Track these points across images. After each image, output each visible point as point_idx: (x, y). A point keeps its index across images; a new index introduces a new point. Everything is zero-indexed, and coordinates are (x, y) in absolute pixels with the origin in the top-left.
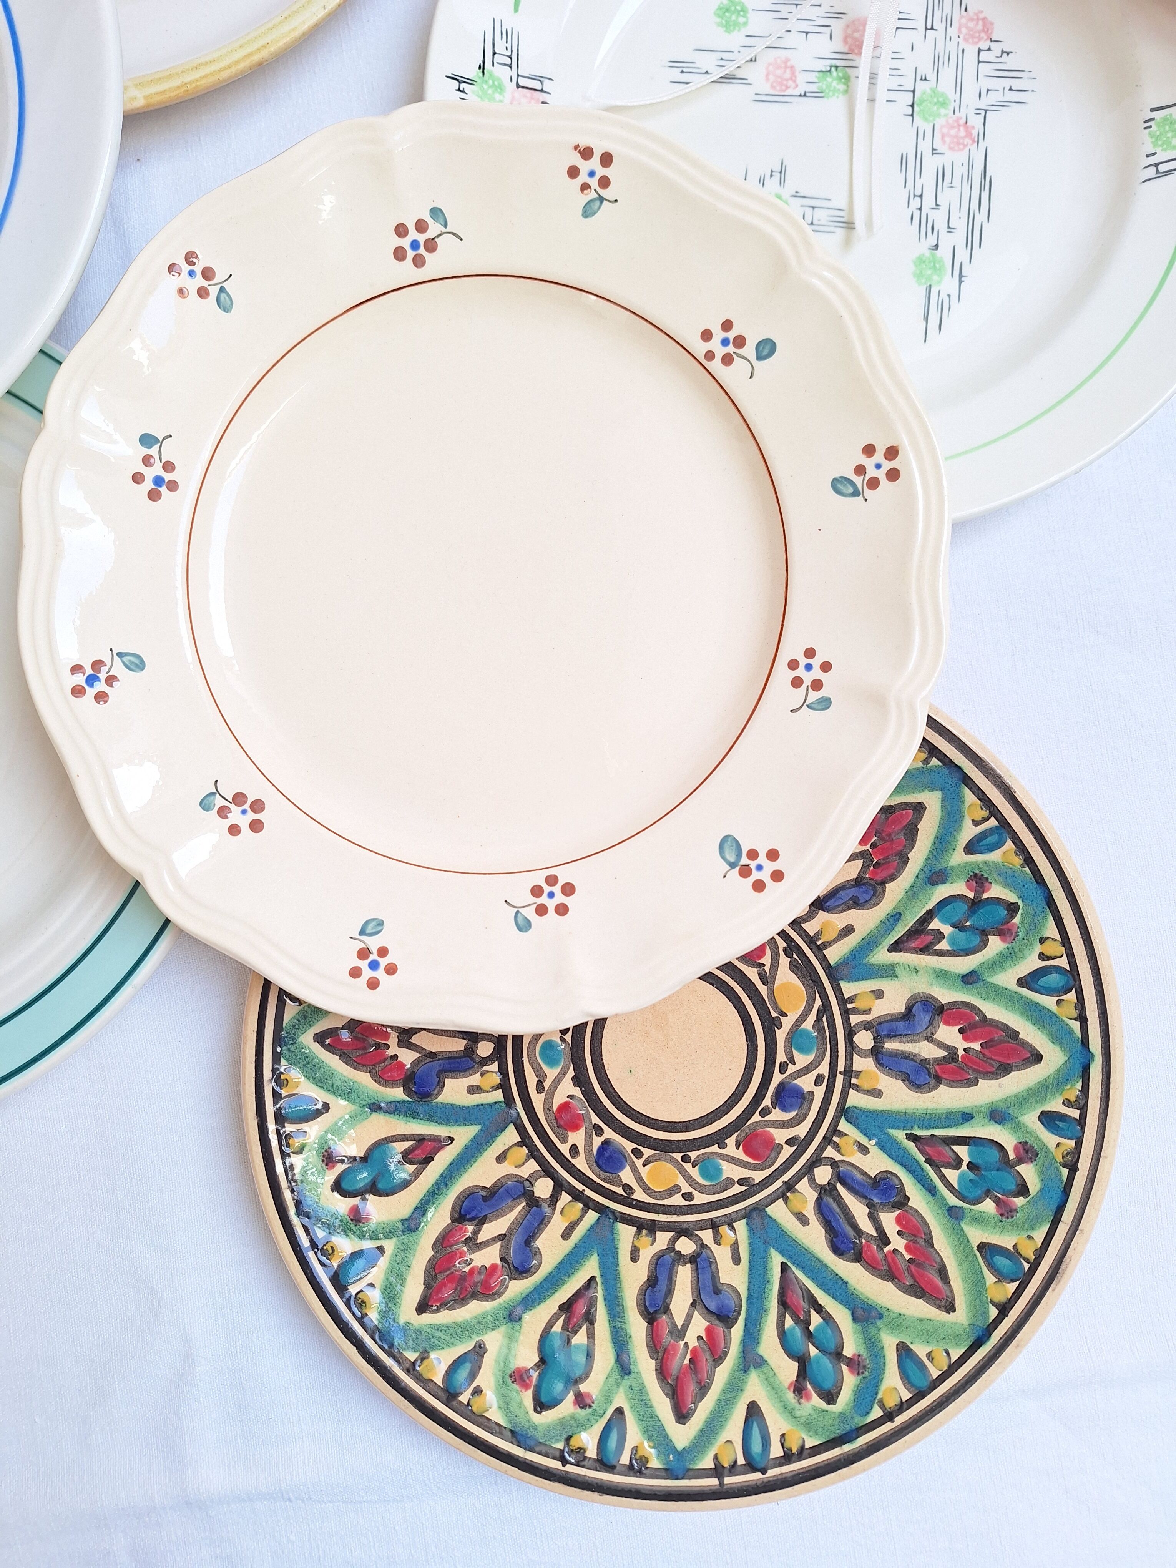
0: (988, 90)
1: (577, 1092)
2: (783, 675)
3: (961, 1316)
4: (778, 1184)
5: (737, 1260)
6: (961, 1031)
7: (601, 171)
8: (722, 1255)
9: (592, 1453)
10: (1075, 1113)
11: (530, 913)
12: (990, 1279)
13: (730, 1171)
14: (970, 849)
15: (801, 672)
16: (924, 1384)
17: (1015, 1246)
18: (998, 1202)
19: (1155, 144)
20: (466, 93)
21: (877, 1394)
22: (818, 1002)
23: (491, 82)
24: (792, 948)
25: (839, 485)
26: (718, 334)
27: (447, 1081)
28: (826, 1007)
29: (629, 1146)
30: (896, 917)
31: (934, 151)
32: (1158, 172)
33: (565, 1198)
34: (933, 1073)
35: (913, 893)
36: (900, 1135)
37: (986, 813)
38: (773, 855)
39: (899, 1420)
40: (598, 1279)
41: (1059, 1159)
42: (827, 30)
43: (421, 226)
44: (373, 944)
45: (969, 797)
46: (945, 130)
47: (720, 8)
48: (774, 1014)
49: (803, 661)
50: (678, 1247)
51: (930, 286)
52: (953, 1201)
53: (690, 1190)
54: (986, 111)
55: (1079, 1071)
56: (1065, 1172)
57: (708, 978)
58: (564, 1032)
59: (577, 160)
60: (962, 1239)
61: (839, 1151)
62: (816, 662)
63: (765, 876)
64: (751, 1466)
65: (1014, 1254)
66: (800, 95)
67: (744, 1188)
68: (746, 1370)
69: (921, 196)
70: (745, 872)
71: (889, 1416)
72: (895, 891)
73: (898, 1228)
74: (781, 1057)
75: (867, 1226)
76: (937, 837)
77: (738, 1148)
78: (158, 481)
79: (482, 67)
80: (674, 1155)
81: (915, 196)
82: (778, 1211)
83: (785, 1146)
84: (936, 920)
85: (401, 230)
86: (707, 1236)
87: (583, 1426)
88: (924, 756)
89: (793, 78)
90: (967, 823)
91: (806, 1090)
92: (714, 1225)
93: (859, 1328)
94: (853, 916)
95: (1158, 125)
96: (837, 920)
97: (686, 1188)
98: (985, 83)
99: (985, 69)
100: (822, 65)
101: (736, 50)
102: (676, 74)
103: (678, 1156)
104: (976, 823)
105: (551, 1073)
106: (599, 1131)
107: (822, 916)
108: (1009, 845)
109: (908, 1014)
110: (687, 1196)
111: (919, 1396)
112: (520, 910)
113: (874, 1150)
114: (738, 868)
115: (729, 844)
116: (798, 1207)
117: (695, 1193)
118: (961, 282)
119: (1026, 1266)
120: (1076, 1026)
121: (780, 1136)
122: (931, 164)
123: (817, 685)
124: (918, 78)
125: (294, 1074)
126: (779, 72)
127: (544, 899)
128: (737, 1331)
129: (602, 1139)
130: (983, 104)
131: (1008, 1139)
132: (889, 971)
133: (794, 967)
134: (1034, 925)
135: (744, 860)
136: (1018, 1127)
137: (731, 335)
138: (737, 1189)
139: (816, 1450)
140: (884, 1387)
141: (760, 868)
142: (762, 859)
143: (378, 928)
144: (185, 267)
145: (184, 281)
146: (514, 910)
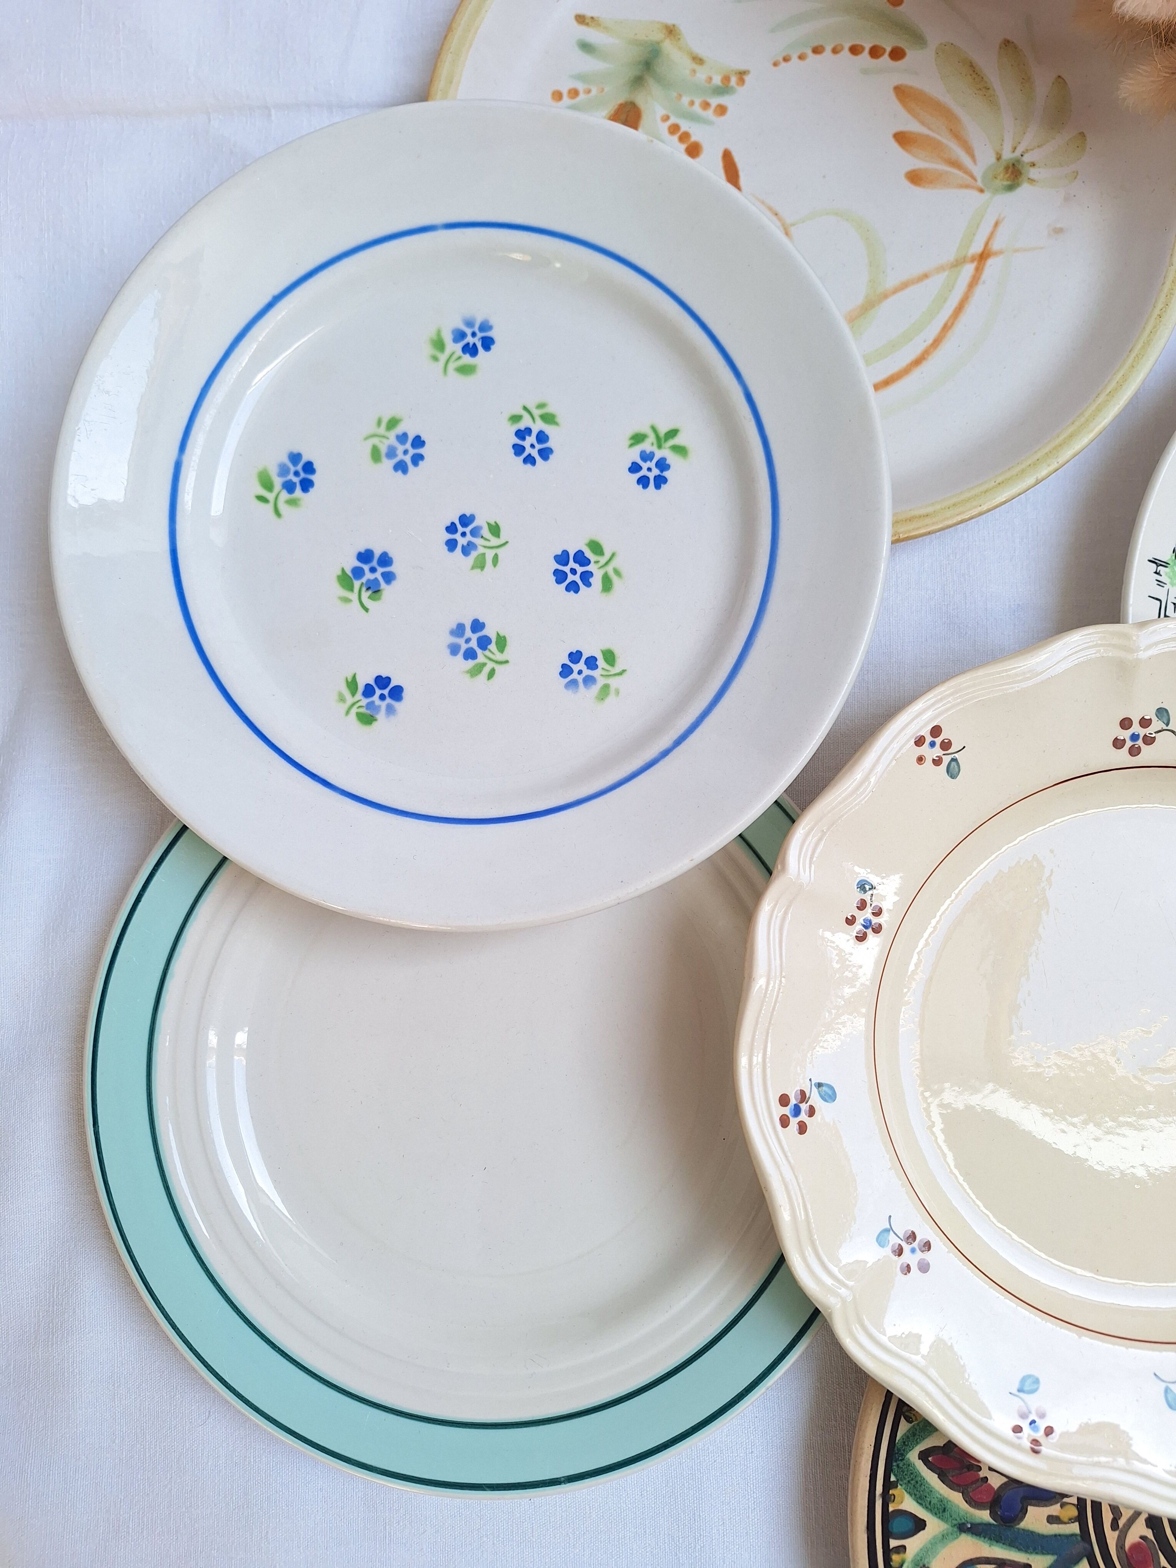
1: (1149, 1534)
20: (1161, 575)
27: (1029, 1508)
43: (1145, 723)
44: (1035, 1404)
78: (867, 925)
85: (1125, 724)
105: (1128, 1513)
125: (899, 1489)
143: (1035, 1387)
144: (929, 739)
145: (925, 750)
146: (1164, 1385)
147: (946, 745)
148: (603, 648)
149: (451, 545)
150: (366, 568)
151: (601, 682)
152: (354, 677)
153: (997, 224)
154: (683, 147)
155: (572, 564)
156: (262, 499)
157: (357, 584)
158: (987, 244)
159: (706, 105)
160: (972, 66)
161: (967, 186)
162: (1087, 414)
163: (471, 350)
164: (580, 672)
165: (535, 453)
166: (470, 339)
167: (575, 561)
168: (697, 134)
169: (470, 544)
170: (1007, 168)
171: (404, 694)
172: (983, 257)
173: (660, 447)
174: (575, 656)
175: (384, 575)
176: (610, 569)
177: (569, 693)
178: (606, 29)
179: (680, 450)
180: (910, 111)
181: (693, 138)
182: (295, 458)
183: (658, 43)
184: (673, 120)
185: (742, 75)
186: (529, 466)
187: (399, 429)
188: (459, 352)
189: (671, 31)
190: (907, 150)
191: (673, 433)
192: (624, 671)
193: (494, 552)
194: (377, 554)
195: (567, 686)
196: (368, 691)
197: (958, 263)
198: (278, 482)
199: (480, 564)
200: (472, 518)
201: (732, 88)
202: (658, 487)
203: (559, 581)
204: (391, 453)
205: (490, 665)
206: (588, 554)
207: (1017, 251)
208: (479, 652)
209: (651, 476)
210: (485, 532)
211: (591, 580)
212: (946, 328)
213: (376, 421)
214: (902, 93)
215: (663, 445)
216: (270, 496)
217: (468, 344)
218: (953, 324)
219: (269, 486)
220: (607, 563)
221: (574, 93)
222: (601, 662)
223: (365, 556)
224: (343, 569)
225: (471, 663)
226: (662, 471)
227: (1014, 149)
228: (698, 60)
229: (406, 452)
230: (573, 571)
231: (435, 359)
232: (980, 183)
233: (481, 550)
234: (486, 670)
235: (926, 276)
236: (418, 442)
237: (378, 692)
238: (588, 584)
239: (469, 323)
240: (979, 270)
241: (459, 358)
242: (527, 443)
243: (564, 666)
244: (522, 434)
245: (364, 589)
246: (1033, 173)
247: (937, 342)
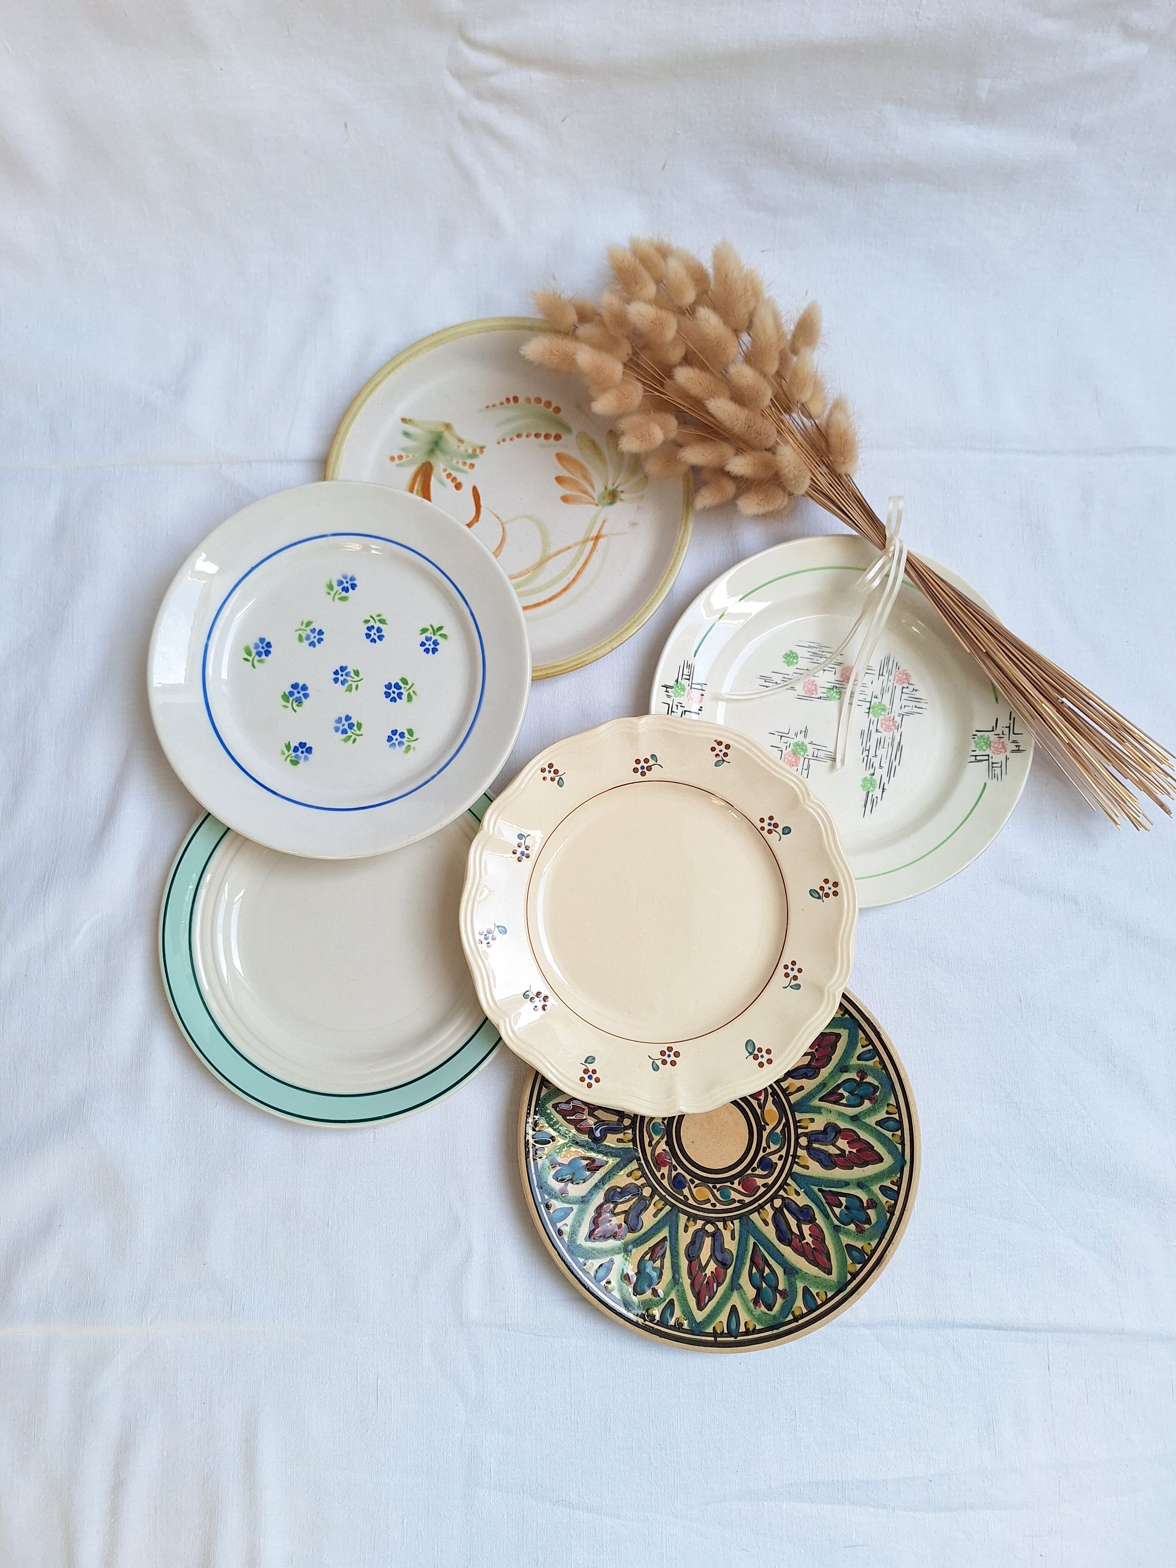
0: (905, 706)
1: (667, 1149)
2: (781, 971)
3: (834, 1277)
4: (756, 1204)
5: (733, 1238)
6: (848, 1143)
7: (725, 751)
8: (727, 1234)
9: (657, 1318)
10: (896, 1188)
11: (659, 1063)
12: (849, 1261)
13: (734, 1195)
14: (859, 1058)
15: (789, 971)
16: (814, 1307)
17: (862, 1247)
18: (857, 1226)
19: (976, 747)
20: (669, 692)
21: (792, 1309)
22: (784, 1121)
23: (680, 687)
24: (774, 1093)
25: (812, 892)
26: (767, 821)
27: (608, 1135)
28: (787, 1124)
29: (688, 1177)
30: (823, 1085)
31: (877, 731)
32: (976, 759)
33: (656, 1198)
34: (833, 1161)
35: (832, 1075)
36: (815, 1189)
37: (867, 1043)
38: (769, 1052)
39: (800, 1322)
40: (668, 1238)
41: (887, 1209)
42: (834, 670)
43: (646, 761)
44: (591, 1067)
45: (861, 1035)
46: (883, 722)
47: (785, 655)
48: (763, 1124)
49: (790, 966)
50: (706, 1228)
51: (869, 792)
52: (836, 1222)
53: (715, 1202)
54: (903, 715)
55: (899, 1168)
56: (888, 1215)
57: (735, 1103)
58: (664, 1119)
59: (715, 745)
60: (838, 1241)
61: (786, 1193)
62: (796, 968)
63: (764, 1060)
64: (730, 1334)
65: (861, 1251)
66: (818, 698)
67: (740, 1205)
68: (732, 1290)
69: (869, 750)
70: (756, 1058)
71: (796, 1319)
72: (824, 1072)
73: (810, 1233)
74: (764, 1144)
75: (795, 1230)
76: (845, 1050)
77: (739, 1185)
78: (522, 853)
79: (677, 681)
80: (709, 1185)
81: (866, 750)
82: (755, 1217)
83: (762, 1187)
84: (841, 1089)
85: (638, 761)
86: (720, 1225)
87: (657, 1304)
88: (842, 1012)
89: (816, 690)
90: (859, 1045)
91: (774, 1161)
92: (724, 1220)
93: (786, 1277)
94: (804, 1082)
95: (978, 738)
96: (798, 1083)
97: (713, 1201)
98: (904, 703)
99: (904, 696)
100: (830, 685)
101: (791, 674)
102: (762, 682)
103: (711, 1185)
104: (863, 1047)
105: (656, 1138)
106: (676, 1169)
107: (790, 1080)
108: (877, 1059)
109: (825, 1132)
110: (714, 1205)
111: (811, 1311)
112: (655, 1061)
113: (802, 1194)
114: (752, 1056)
115: (750, 1044)
116: (765, 1217)
117: (717, 1204)
118: (883, 792)
119: (866, 1257)
120: (900, 1147)
121: (760, 1182)
122: (875, 736)
123: (795, 978)
124: (873, 696)
125: (542, 1122)
126: (809, 686)
127: (665, 1057)
128: (730, 1271)
129: (676, 1172)
130: (902, 711)
131: (864, 1197)
132: (818, 1110)
133: (774, 1102)
134: (885, 1097)
135: (756, 1052)
136: (870, 1192)
137: (772, 822)
138: (737, 1204)
139: (760, 1331)
140: (795, 1306)
141: (762, 1056)
142: (764, 1053)
143: (593, 1061)
144: (548, 769)
145: (546, 774)
146: (652, 1061)
147: (556, 772)
148: (408, 728)
149: (336, 680)
150: (295, 691)
151: (406, 744)
152: (289, 743)
153: (604, 522)
154: (453, 484)
155: (393, 689)
156: (246, 659)
157: (291, 699)
158: (599, 532)
159: (465, 463)
160: (593, 443)
161: (591, 503)
162: (636, 617)
163: (346, 590)
164: (397, 740)
165: (376, 638)
166: (345, 585)
167: (395, 687)
168: (460, 478)
169: (345, 679)
170: (610, 494)
171: (313, 751)
172: (597, 538)
173: (434, 635)
174: (394, 732)
175: (304, 694)
176: (411, 691)
177: (391, 749)
178: (416, 425)
179: (444, 636)
180: (563, 466)
181: (458, 480)
182: (262, 640)
183: (442, 432)
184: (449, 471)
185: (482, 448)
186: (373, 643)
187: (311, 627)
188: (340, 591)
189: (448, 426)
190: (561, 485)
191: (441, 628)
192: (417, 739)
193: (356, 683)
194: (301, 685)
195: (390, 746)
196: (296, 749)
197: (585, 542)
198: (254, 652)
199: (350, 689)
200: (346, 668)
201: (477, 455)
202: (433, 653)
203: (387, 697)
204: (308, 638)
205: (354, 736)
206: (401, 684)
207: (613, 535)
208: (349, 730)
209: (430, 648)
210: (352, 674)
211: (402, 696)
212: (579, 573)
213: (301, 622)
214: (560, 457)
215: (436, 634)
216: (250, 658)
217: (344, 587)
218: (582, 571)
219: (249, 654)
220: (410, 688)
221: (400, 457)
222: (407, 735)
223: (295, 686)
224: (284, 692)
225: (345, 736)
226: (435, 645)
227: (613, 484)
228: (461, 441)
229: (315, 637)
230: (394, 692)
231: (329, 594)
232: (596, 502)
233: (350, 683)
234: (352, 739)
235: (569, 548)
236: (321, 632)
237: (300, 750)
238: (401, 698)
239: (345, 577)
240: (595, 544)
241: (340, 593)
242: (372, 633)
243: (389, 737)
244: (370, 629)
245: (294, 701)
246: (622, 496)
247: (574, 580)
